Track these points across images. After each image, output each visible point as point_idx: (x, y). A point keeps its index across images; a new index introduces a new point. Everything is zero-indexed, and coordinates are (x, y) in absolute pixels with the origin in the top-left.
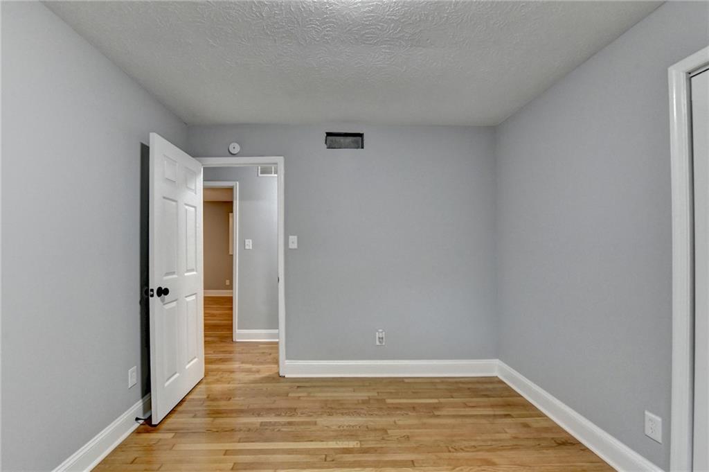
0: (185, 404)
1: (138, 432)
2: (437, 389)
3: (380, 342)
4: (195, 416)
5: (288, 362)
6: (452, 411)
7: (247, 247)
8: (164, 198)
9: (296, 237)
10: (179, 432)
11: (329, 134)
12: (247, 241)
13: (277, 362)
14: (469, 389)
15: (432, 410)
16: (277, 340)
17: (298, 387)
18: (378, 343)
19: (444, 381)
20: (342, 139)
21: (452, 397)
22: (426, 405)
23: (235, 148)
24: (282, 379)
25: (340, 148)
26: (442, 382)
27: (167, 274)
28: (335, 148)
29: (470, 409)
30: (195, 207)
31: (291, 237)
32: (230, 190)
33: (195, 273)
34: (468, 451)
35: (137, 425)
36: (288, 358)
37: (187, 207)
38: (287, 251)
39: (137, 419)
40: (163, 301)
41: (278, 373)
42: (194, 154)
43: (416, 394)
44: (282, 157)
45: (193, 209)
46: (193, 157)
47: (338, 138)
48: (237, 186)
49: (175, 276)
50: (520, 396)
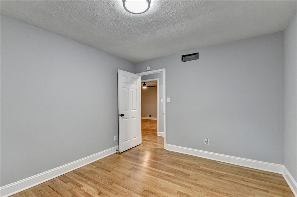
0: (131, 150)
1: (116, 153)
2: (232, 170)
3: (206, 143)
4: (131, 154)
5: (167, 144)
6: (231, 179)
7: (162, 102)
8: (123, 88)
9: (170, 98)
10: (126, 157)
11: (183, 56)
12: (162, 99)
13: (163, 144)
14: (253, 174)
15: (220, 176)
16: (163, 136)
17: (168, 154)
18: (205, 144)
19: (240, 168)
20: (190, 57)
21: (238, 175)
22: (218, 174)
23: (148, 68)
24: (165, 150)
25: (189, 61)
26: (239, 168)
27: (124, 110)
28: (187, 61)
29: (244, 182)
30: (136, 89)
31: (168, 98)
32: (156, 82)
33: (136, 110)
34: (221, 194)
35: (116, 152)
36: (167, 143)
37: (132, 90)
38: (167, 103)
39: (116, 150)
40: (123, 118)
41: (164, 148)
42: (135, 73)
43: (218, 169)
44: (164, 69)
45: (136, 90)
46: (136, 74)
47: (188, 57)
48: (158, 80)
49: (128, 111)
50: (288, 186)
